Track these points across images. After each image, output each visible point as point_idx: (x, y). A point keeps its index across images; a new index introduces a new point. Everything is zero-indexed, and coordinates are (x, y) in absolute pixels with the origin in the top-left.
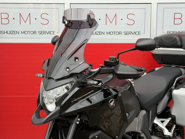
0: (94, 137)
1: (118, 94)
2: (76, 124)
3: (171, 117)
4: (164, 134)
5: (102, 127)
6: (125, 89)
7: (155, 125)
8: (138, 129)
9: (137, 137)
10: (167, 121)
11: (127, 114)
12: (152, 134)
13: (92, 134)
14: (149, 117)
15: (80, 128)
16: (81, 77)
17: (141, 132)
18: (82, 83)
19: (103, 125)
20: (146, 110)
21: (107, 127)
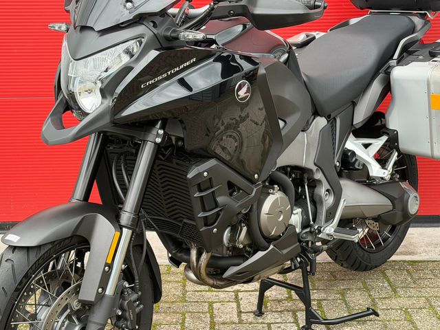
0: (200, 174)
1: (256, 70)
2: (155, 143)
3: (388, 134)
4: (371, 174)
5: (219, 151)
6: (276, 60)
7: (349, 154)
8: (307, 161)
9: (306, 181)
10: (378, 143)
11: (281, 124)
12: (340, 175)
13: (194, 166)
14: (334, 134)
15: (164, 155)
16: (162, 23)
17: (314, 168)
18: (168, 39)
19: (221, 146)
20: (328, 117)
21: (231, 150)
